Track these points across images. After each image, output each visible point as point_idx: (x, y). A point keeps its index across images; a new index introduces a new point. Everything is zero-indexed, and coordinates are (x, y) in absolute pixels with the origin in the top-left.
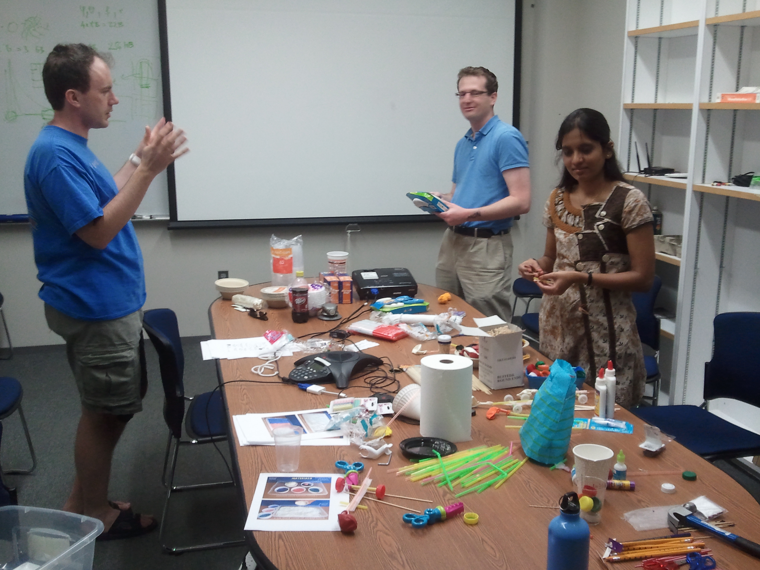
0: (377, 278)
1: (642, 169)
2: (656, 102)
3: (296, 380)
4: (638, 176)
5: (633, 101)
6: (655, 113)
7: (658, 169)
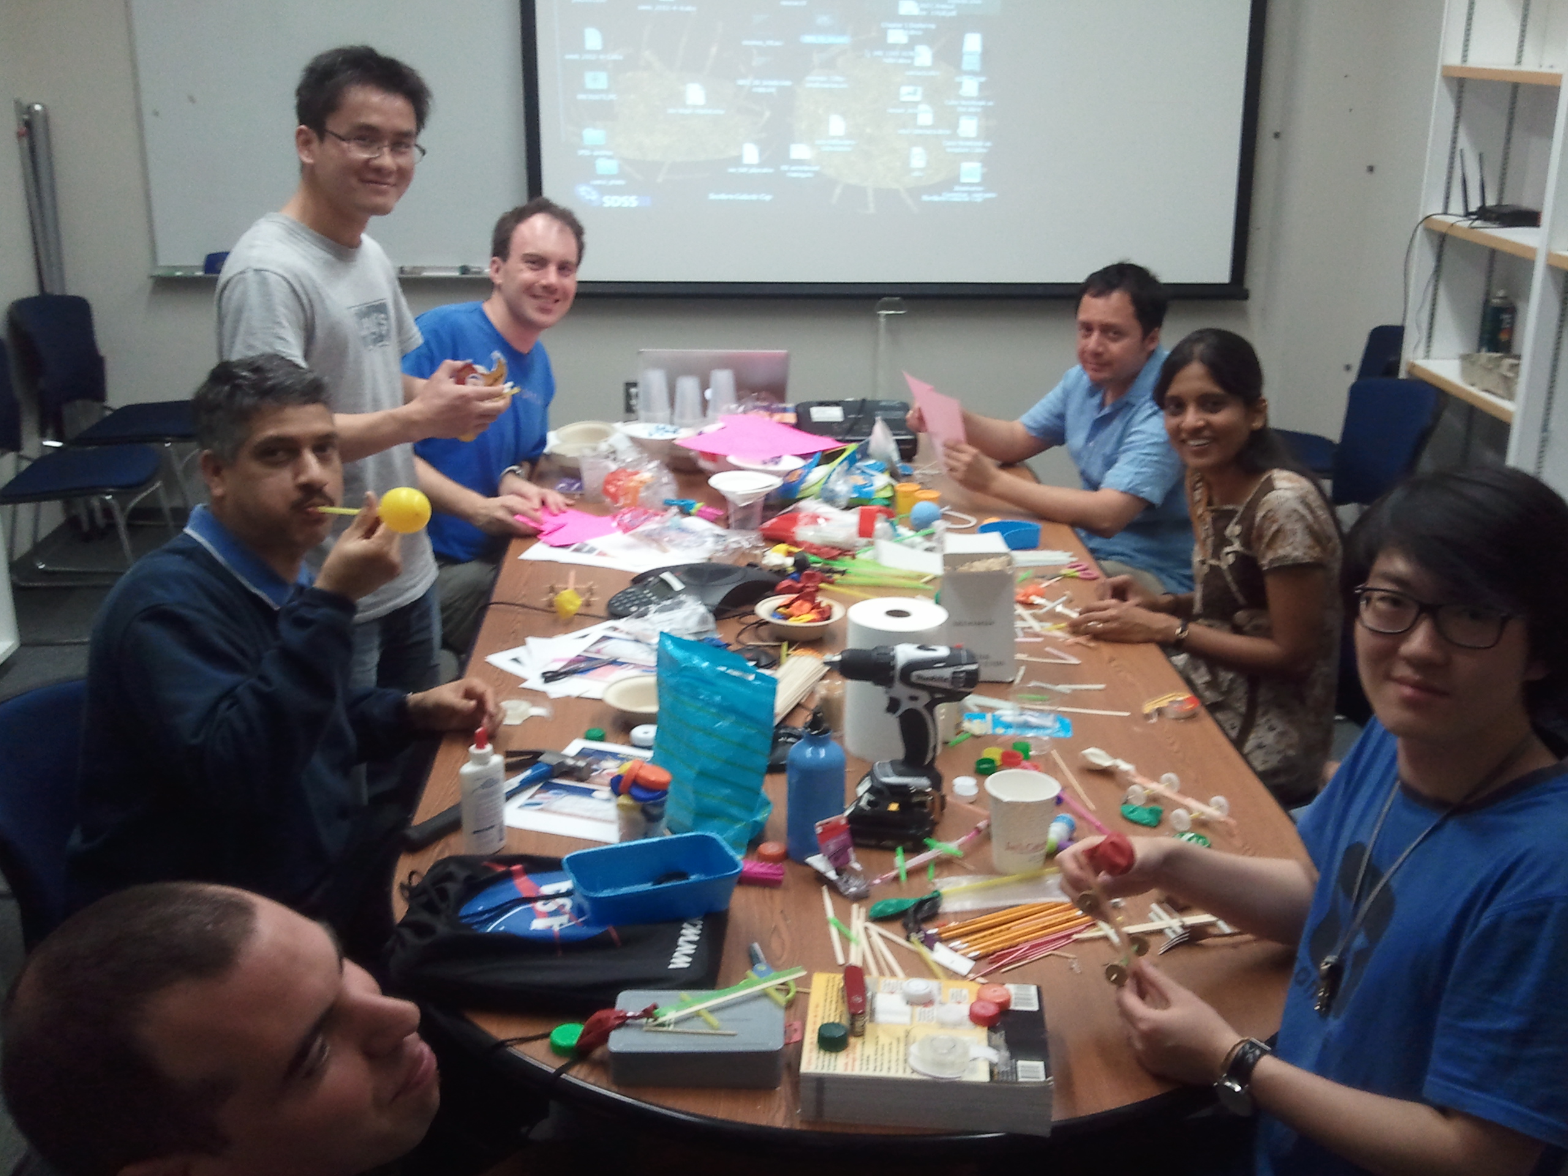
0: (841, 419)
1: (1473, 208)
2: (1519, 62)
3: (615, 613)
4: (1458, 224)
5: (1465, 57)
6: (1516, 86)
7: (1504, 210)
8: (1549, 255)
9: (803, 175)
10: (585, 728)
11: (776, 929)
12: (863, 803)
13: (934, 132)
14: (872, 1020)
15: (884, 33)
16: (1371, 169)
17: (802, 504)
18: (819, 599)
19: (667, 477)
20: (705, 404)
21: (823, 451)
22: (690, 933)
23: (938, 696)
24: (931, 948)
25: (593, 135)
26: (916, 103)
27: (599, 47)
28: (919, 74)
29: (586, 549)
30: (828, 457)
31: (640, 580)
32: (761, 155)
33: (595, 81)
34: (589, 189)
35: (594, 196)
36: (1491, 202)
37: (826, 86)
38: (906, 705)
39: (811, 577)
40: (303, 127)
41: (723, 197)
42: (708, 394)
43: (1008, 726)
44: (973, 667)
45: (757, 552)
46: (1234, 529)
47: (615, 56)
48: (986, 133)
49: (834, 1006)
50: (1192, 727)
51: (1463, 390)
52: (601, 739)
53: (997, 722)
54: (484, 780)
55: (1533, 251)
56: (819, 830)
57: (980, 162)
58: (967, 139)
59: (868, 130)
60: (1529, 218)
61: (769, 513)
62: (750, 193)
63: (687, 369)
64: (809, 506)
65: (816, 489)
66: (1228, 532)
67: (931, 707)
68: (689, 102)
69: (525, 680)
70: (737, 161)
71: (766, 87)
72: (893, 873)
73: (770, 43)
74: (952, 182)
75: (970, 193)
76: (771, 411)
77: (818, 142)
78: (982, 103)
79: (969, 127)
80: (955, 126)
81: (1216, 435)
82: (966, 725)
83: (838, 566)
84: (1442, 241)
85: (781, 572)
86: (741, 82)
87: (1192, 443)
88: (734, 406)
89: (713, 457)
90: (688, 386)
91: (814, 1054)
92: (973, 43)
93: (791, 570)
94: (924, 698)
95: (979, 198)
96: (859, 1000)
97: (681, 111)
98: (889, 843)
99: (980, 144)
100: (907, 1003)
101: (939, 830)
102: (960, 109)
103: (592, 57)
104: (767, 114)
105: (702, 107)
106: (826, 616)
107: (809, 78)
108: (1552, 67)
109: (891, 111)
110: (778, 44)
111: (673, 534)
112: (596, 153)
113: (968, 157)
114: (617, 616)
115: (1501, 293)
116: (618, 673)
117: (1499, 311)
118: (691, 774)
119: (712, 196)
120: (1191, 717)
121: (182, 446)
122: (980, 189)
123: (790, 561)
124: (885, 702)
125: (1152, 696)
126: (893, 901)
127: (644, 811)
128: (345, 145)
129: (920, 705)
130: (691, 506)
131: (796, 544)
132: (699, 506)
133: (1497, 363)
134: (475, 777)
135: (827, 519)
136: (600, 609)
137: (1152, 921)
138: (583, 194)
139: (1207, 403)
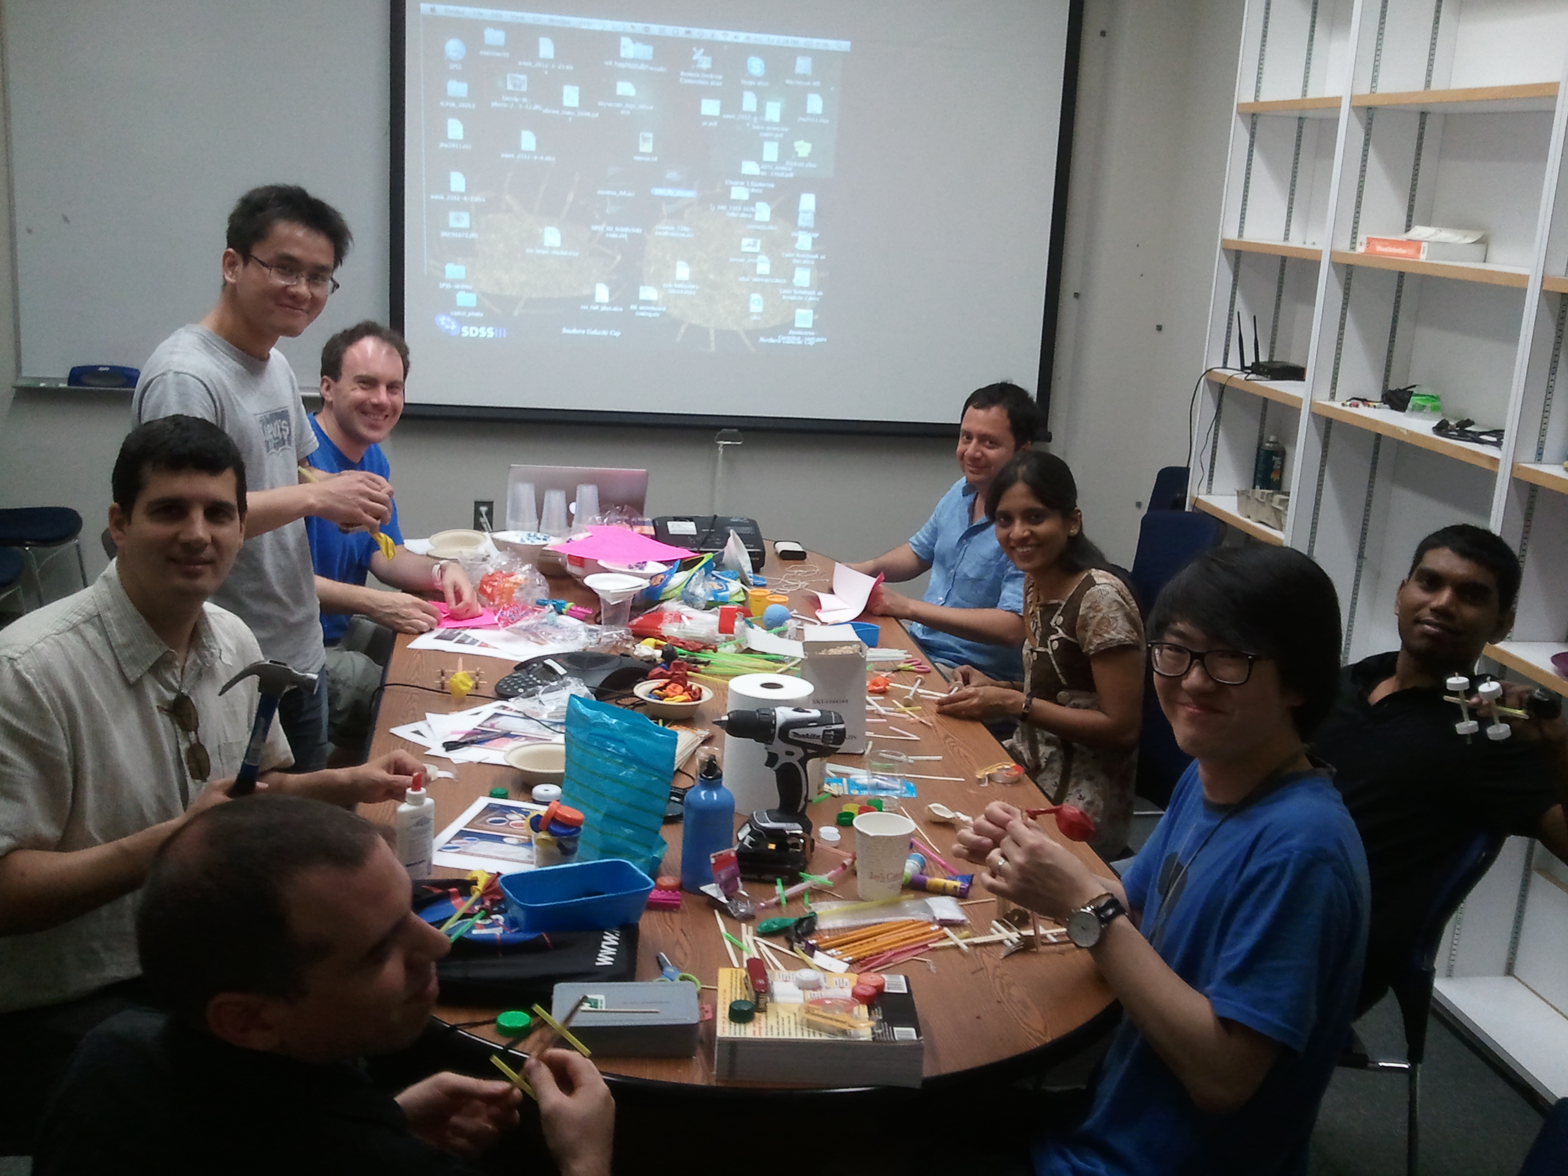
0: (695, 533)
1: (1248, 363)
2: (1286, 238)
3: (503, 694)
4: (1236, 376)
5: (1241, 234)
6: (1284, 259)
7: (1277, 366)
8: (1312, 403)
9: (650, 315)
10: (488, 789)
11: (678, 942)
12: (746, 843)
13: (772, 281)
14: (772, 1001)
15: (728, 190)
16: (1159, 328)
17: (665, 605)
18: (689, 683)
19: (539, 579)
20: (570, 517)
21: (682, 559)
22: (611, 939)
23: (810, 751)
24: (812, 956)
25: (454, 270)
26: (756, 254)
27: (463, 189)
28: (759, 227)
29: (468, 641)
30: (687, 565)
31: (523, 666)
32: (610, 295)
33: (460, 220)
34: (449, 320)
35: (453, 326)
36: (1263, 358)
37: (674, 235)
38: (783, 759)
39: (678, 666)
40: (231, 250)
41: (575, 331)
42: (573, 507)
43: (864, 788)
44: (841, 726)
45: (629, 646)
46: (1058, 620)
47: (477, 199)
48: (818, 283)
49: (739, 991)
50: (1018, 790)
51: (1241, 521)
52: (505, 796)
53: (852, 784)
54: (418, 819)
55: (1301, 400)
56: (713, 861)
57: (813, 309)
58: (802, 288)
59: (712, 277)
60: (1296, 373)
61: (635, 614)
62: (601, 329)
63: (555, 485)
64: (671, 606)
65: (677, 592)
66: (1052, 623)
67: (803, 762)
68: (546, 244)
69: (429, 749)
70: (590, 299)
71: (619, 233)
72: (774, 900)
73: (623, 193)
74: (788, 325)
75: (803, 337)
76: (632, 525)
77: (665, 285)
78: (816, 256)
79: (803, 277)
80: (791, 276)
81: (1039, 542)
82: (826, 787)
83: (702, 657)
84: (1222, 391)
85: (651, 661)
86: (594, 228)
87: (1020, 550)
88: (598, 518)
89: (580, 561)
90: (555, 499)
91: (727, 1025)
92: (808, 202)
93: (659, 660)
94: (799, 752)
95: (811, 341)
96: (761, 982)
97: (538, 251)
98: (768, 877)
99: (814, 293)
100: (799, 988)
101: (809, 868)
102: (795, 261)
103: (458, 199)
104: (619, 257)
105: (558, 249)
106: (698, 697)
107: (658, 227)
108: (1314, 244)
109: (732, 260)
110: (629, 194)
111: (549, 629)
112: (457, 287)
113: (802, 304)
114: (506, 697)
115: (1272, 439)
116: (511, 744)
117: (1270, 453)
118: (599, 817)
119: (565, 331)
120: (1017, 782)
121: (42, 550)
122: (813, 333)
123: (658, 653)
124: (765, 757)
125: (983, 765)
126: (775, 920)
127: (560, 846)
128: (267, 271)
129: (794, 760)
130: (562, 605)
131: (662, 638)
132: (569, 605)
133: (1270, 498)
134: (411, 815)
135: (689, 618)
136: (489, 690)
137: (992, 934)
138: (443, 323)
139: (1031, 516)
